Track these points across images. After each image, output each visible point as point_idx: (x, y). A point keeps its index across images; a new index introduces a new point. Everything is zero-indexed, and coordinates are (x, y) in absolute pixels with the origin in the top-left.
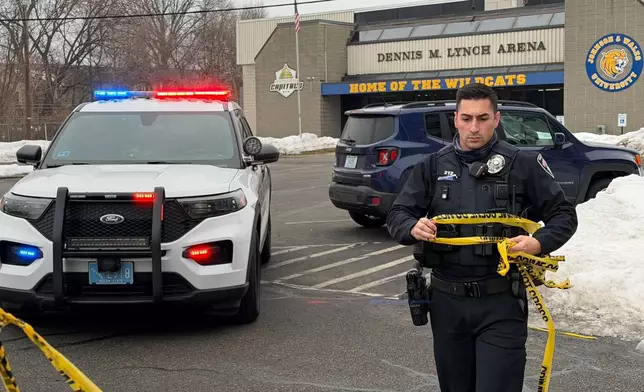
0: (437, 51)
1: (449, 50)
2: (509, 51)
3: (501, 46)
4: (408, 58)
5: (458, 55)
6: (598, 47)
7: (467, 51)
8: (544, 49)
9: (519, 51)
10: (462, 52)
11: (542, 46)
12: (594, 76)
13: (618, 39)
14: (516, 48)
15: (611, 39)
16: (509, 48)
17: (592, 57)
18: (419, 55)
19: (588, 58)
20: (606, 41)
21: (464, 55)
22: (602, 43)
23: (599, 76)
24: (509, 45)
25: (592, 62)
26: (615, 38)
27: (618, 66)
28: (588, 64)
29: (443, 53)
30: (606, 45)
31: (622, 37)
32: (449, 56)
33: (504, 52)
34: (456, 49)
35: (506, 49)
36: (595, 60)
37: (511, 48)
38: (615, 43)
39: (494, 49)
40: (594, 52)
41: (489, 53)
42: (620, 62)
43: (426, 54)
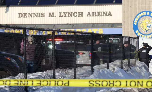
0: (53, 13)
1: (60, 13)
2: (93, 16)
3: (89, 13)
4: (37, 16)
5: (65, 16)
6: (138, 17)
7: (70, 14)
8: (111, 15)
9: (98, 16)
10: (67, 15)
11: (110, 14)
12: (137, 31)
13: (148, 14)
14: (97, 14)
15: (145, 13)
16: (93, 14)
17: (136, 21)
18: (43, 15)
19: (134, 22)
20: (142, 14)
21: (69, 16)
22: (140, 15)
23: (139, 32)
24: (93, 13)
25: (136, 24)
26: (146, 13)
27: (148, 27)
28: (134, 25)
29: (57, 14)
30: (142, 16)
31: (150, 12)
32: (60, 16)
33: (90, 16)
34: (64, 13)
35: (91, 14)
36: (137, 23)
37: (94, 14)
38: (146, 15)
39: (85, 14)
40: (137, 19)
41: (82, 16)
42: (149, 25)
43: (47, 15)
